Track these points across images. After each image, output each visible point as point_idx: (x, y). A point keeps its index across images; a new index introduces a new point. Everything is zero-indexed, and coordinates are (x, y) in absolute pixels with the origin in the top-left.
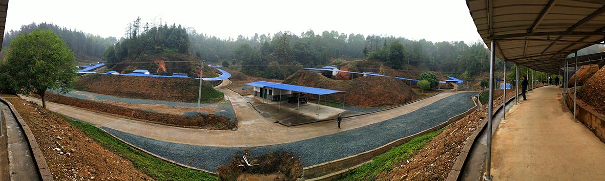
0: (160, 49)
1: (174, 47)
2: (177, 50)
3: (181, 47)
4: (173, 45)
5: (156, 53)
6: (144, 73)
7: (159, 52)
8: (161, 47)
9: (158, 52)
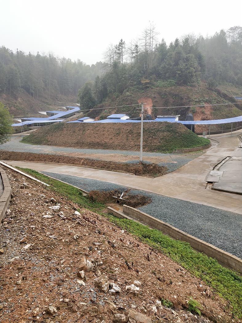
0: (148, 83)
1: (169, 78)
2: (173, 81)
3: (181, 76)
4: (167, 75)
5: (142, 89)
6: (119, 118)
7: (148, 87)
8: (151, 79)
9: (146, 87)
